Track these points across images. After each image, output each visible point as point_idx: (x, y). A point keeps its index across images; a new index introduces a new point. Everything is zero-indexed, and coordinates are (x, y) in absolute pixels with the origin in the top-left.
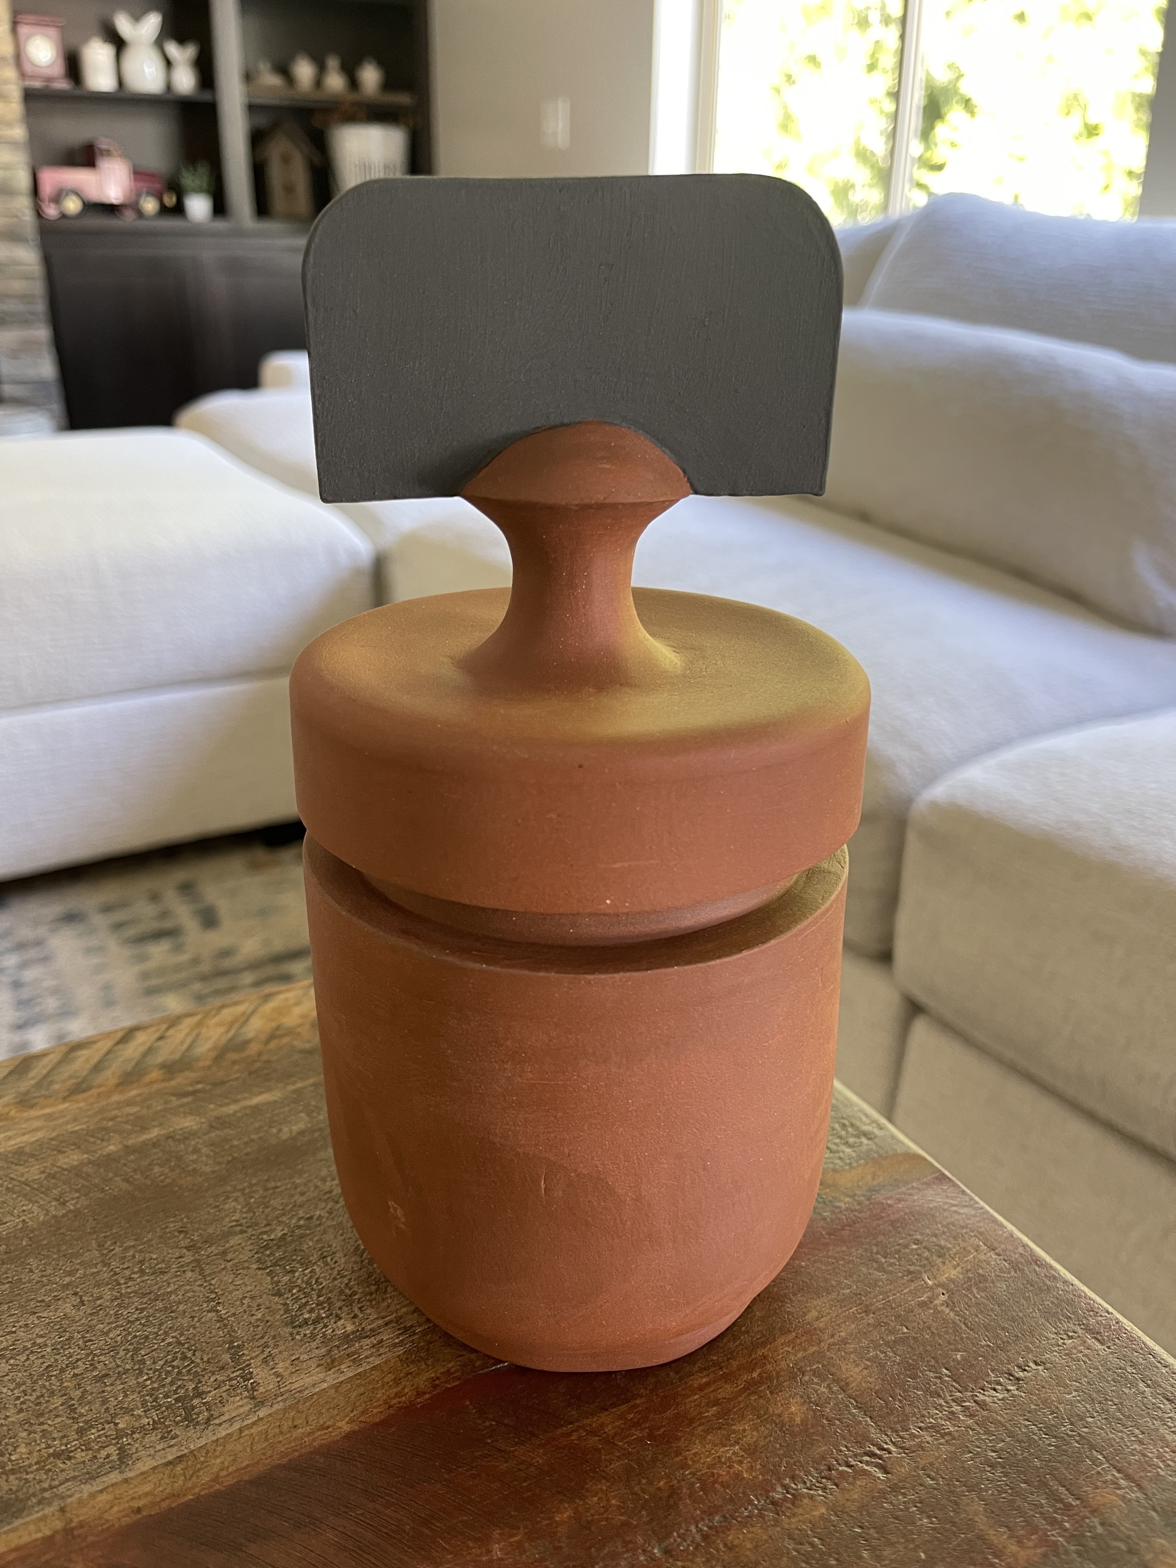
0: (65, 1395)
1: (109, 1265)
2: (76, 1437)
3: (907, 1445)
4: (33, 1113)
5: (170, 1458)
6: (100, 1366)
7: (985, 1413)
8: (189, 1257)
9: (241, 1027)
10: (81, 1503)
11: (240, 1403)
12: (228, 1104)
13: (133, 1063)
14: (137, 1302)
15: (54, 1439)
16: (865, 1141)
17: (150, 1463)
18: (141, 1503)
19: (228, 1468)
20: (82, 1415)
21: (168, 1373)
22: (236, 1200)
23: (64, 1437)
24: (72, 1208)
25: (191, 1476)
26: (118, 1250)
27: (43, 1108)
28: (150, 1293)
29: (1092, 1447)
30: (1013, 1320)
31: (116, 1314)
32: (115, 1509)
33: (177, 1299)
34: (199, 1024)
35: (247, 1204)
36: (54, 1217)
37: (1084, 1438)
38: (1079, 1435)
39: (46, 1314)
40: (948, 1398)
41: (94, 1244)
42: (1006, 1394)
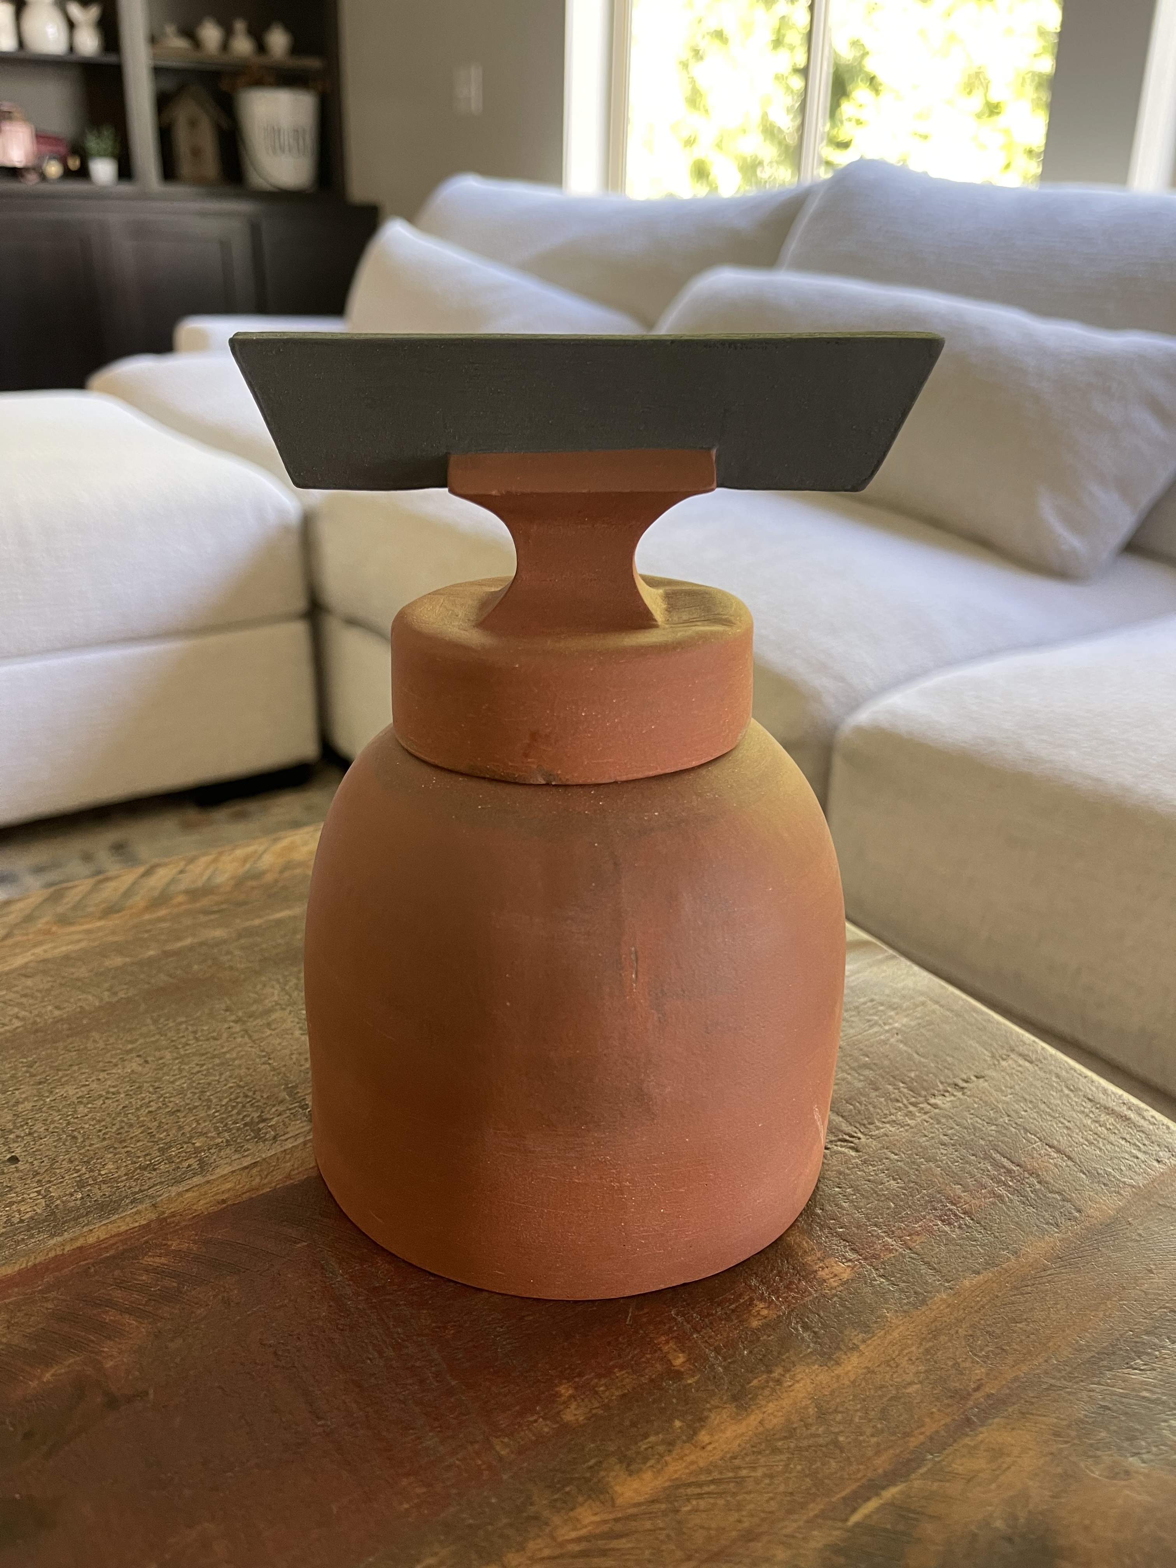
0: (143, 1126)
1: (166, 1035)
2: (159, 1154)
3: (873, 1133)
4: (73, 929)
5: (245, 1164)
6: (171, 1105)
7: (937, 1111)
8: (237, 1028)
9: (255, 863)
10: (170, 1200)
11: (301, 1125)
12: (253, 919)
13: (159, 891)
14: (196, 1059)
15: (139, 1157)
17: (228, 1169)
18: (224, 1197)
19: (298, 1168)
20: (160, 1139)
21: (234, 1107)
22: (273, 987)
23: (147, 1155)
24: (123, 996)
25: (267, 1175)
26: (171, 1024)
27: (82, 924)
28: (207, 1053)
29: (1026, 1130)
30: (956, 1049)
31: (179, 1068)
32: (202, 1202)
33: (231, 1057)
34: (215, 860)
35: (283, 989)
36: (107, 1003)
37: (1020, 1125)
38: (1016, 1123)
39: (114, 1071)
40: (905, 1102)
41: (149, 1021)
42: (953, 1098)
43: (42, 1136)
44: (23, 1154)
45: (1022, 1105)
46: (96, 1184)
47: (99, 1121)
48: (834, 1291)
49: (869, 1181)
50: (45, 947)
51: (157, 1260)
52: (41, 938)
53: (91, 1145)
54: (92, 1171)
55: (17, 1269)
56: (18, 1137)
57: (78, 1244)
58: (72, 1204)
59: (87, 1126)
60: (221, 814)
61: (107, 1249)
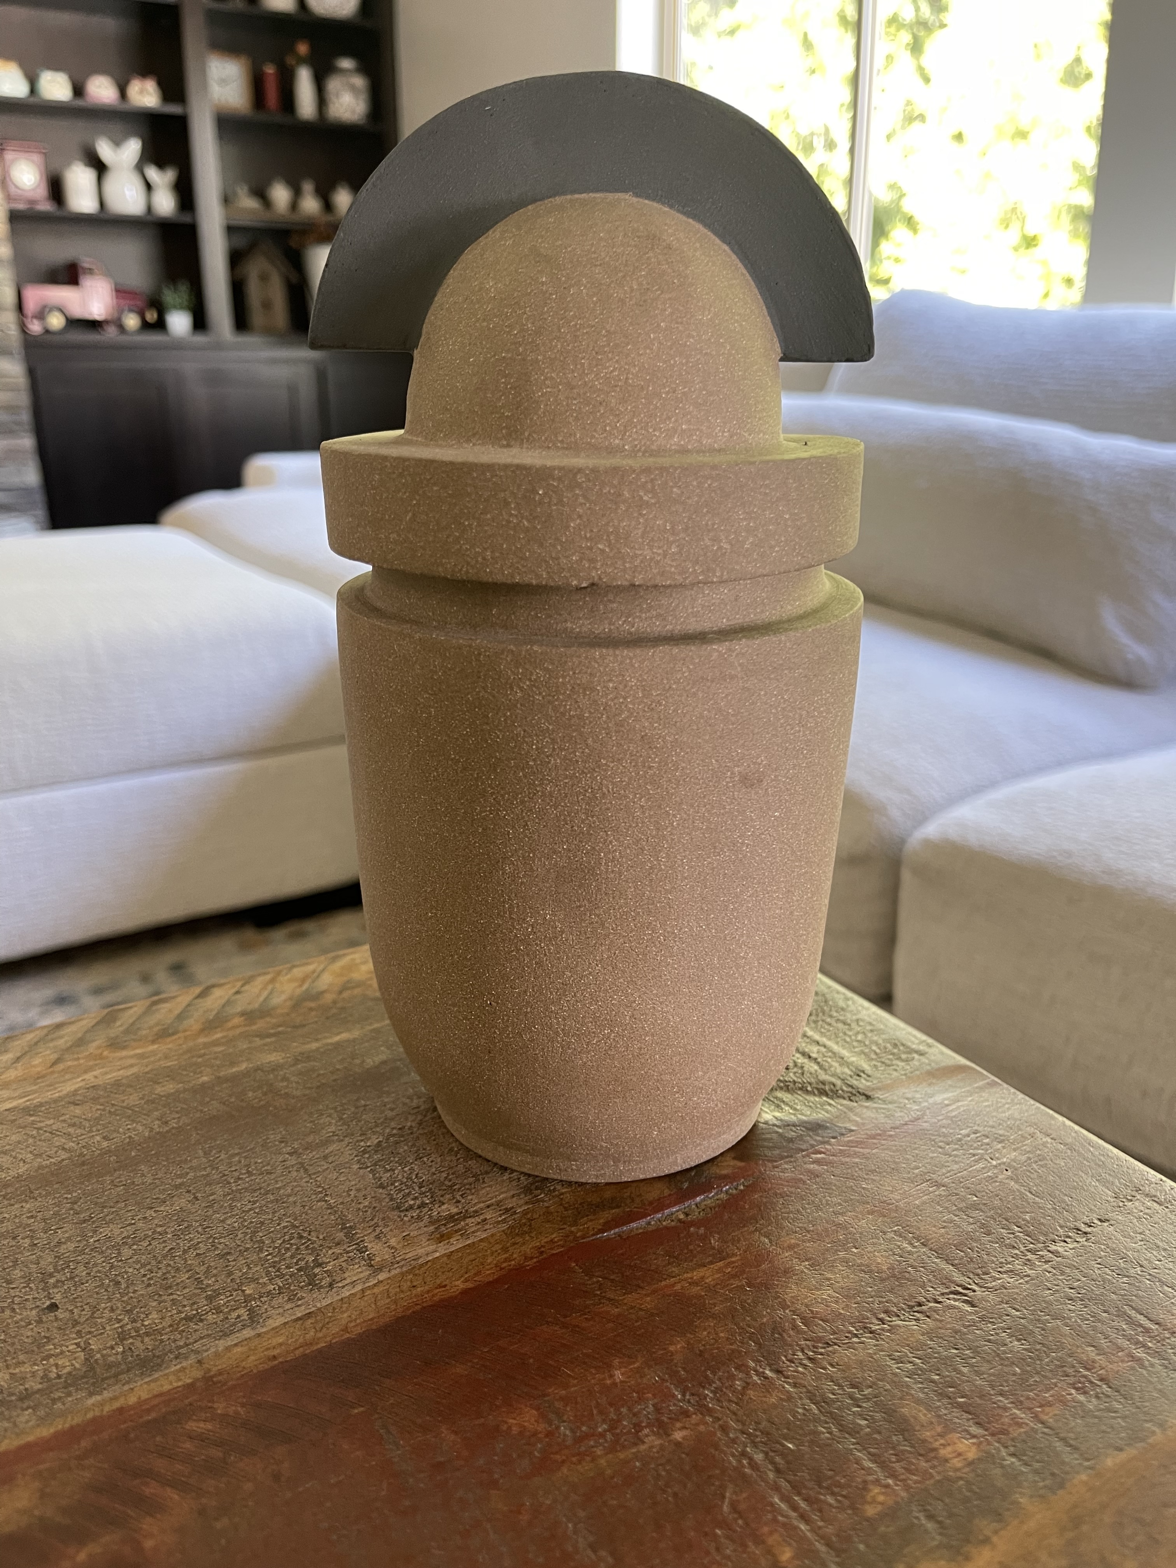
0: (191, 1270)
1: (217, 1168)
2: (206, 1303)
3: (989, 1285)
4: (124, 1053)
5: (299, 1315)
6: (221, 1247)
7: (1059, 1259)
8: (292, 1161)
9: (313, 982)
10: (217, 1355)
11: (360, 1270)
12: (308, 1043)
13: (214, 1013)
14: (248, 1196)
15: (185, 1306)
16: (916, 1056)
17: (280, 1321)
18: (276, 1352)
19: (355, 1320)
20: (208, 1285)
21: (287, 1249)
22: (330, 1116)
23: (194, 1303)
24: (175, 1125)
25: (322, 1328)
26: (223, 1156)
27: (134, 1048)
28: (260, 1189)
29: (1161, 1283)
30: (1075, 1188)
31: (230, 1205)
32: (252, 1358)
33: (286, 1193)
34: (272, 981)
35: (341, 1119)
36: (158, 1133)
37: (1154, 1277)
38: (1149, 1274)
39: (162, 1209)
40: (1023, 1249)
41: (201, 1153)
42: (1075, 1245)
43: (84, 1281)
44: (63, 1300)
45: (1155, 1253)
46: (138, 1336)
47: (143, 1266)
48: (959, 1474)
49: (989, 1341)
50: (96, 1073)
51: (202, 1425)
52: (91, 1063)
53: (135, 1291)
54: (134, 1321)
55: (52, 1430)
56: (58, 1281)
57: (116, 1405)
58: (112, 1359)
59: (131, 1270)
60: (279, 934)
61: (148, 1411)
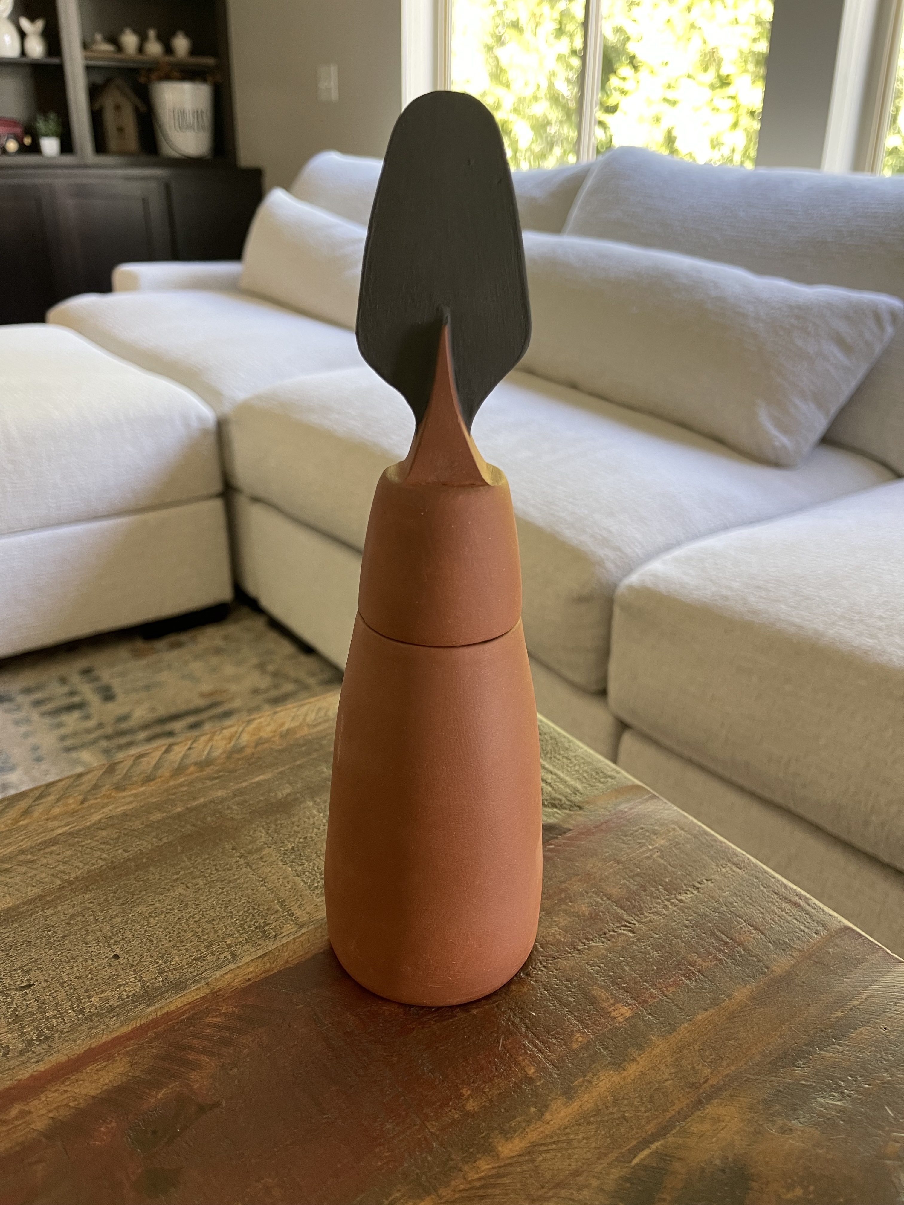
0: (192, 931)
1: (197, 868)
2: (205, 950)
3: (643, 921)
4: (125, 794)
5: (260, 955)
6: (208, 916)
7: (682, 904)
8: (242, 861)
9: (237, 740)
10: (217, 979)
11: (290, 927)
12: (241, 782)
13: (177, 763)
15: (193, 952)
16: (609, 780)
17: (249, 959)
18: (249, 977)
20: (205, 940)
21: (247, 917)
22: (260, 832)
23: (198, 950)
24: (166, 841)
25: (273, 962)
26: (199, 860)
27: (131, 790)
28: (225, 880)
29: (737, 916)
30: (695, 861)
31: (209, 891)
32: (236, 981)
34: (211, 739)
35: (267, 833)
36: (157, 847)
37: (733, 912)
38: (730, 911)
39: (168, 894)
40: (663, 899)
41: (185, 859)
42: (692, 895)
43: (131, 940)
44: (121, 953)
45: (734, 898)
46: (169, 971)
47: (165, 929)
48: (621, 1025)
49: (641, 952)
50: (110, 807)
51: (215, 1019)
52: (105, 801)
53: (163, 945)
54: (165, 962)
55: (130, 1028)
56: (116, 941)
57: (164, 1011)
58: (157, 985)
59: (157, 932)
60: (161, 644)
61: (183, 1014)
